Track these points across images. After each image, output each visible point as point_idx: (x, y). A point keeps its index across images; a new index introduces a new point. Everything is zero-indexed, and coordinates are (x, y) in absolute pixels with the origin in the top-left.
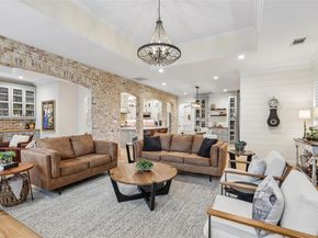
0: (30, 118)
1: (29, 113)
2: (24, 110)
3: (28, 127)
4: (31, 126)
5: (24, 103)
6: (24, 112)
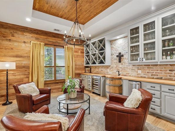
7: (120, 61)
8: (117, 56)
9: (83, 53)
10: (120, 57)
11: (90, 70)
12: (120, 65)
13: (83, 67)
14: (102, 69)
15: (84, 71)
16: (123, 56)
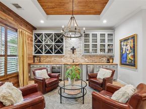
0: (110, 54)
1: (110, 50)
2: (106, 48)
3: (108, 61)
4: (111, 61)
5: (106, 43)
6: (106, 50)
7: (73, 53)
8: (71, 49)
9: (32, 41)
10: (73, 50)
11: (40, 60)
12: (73, 56)
13: (32, 56)
14: (55, 58)
15: (32, 61)
16: (75, 49)
